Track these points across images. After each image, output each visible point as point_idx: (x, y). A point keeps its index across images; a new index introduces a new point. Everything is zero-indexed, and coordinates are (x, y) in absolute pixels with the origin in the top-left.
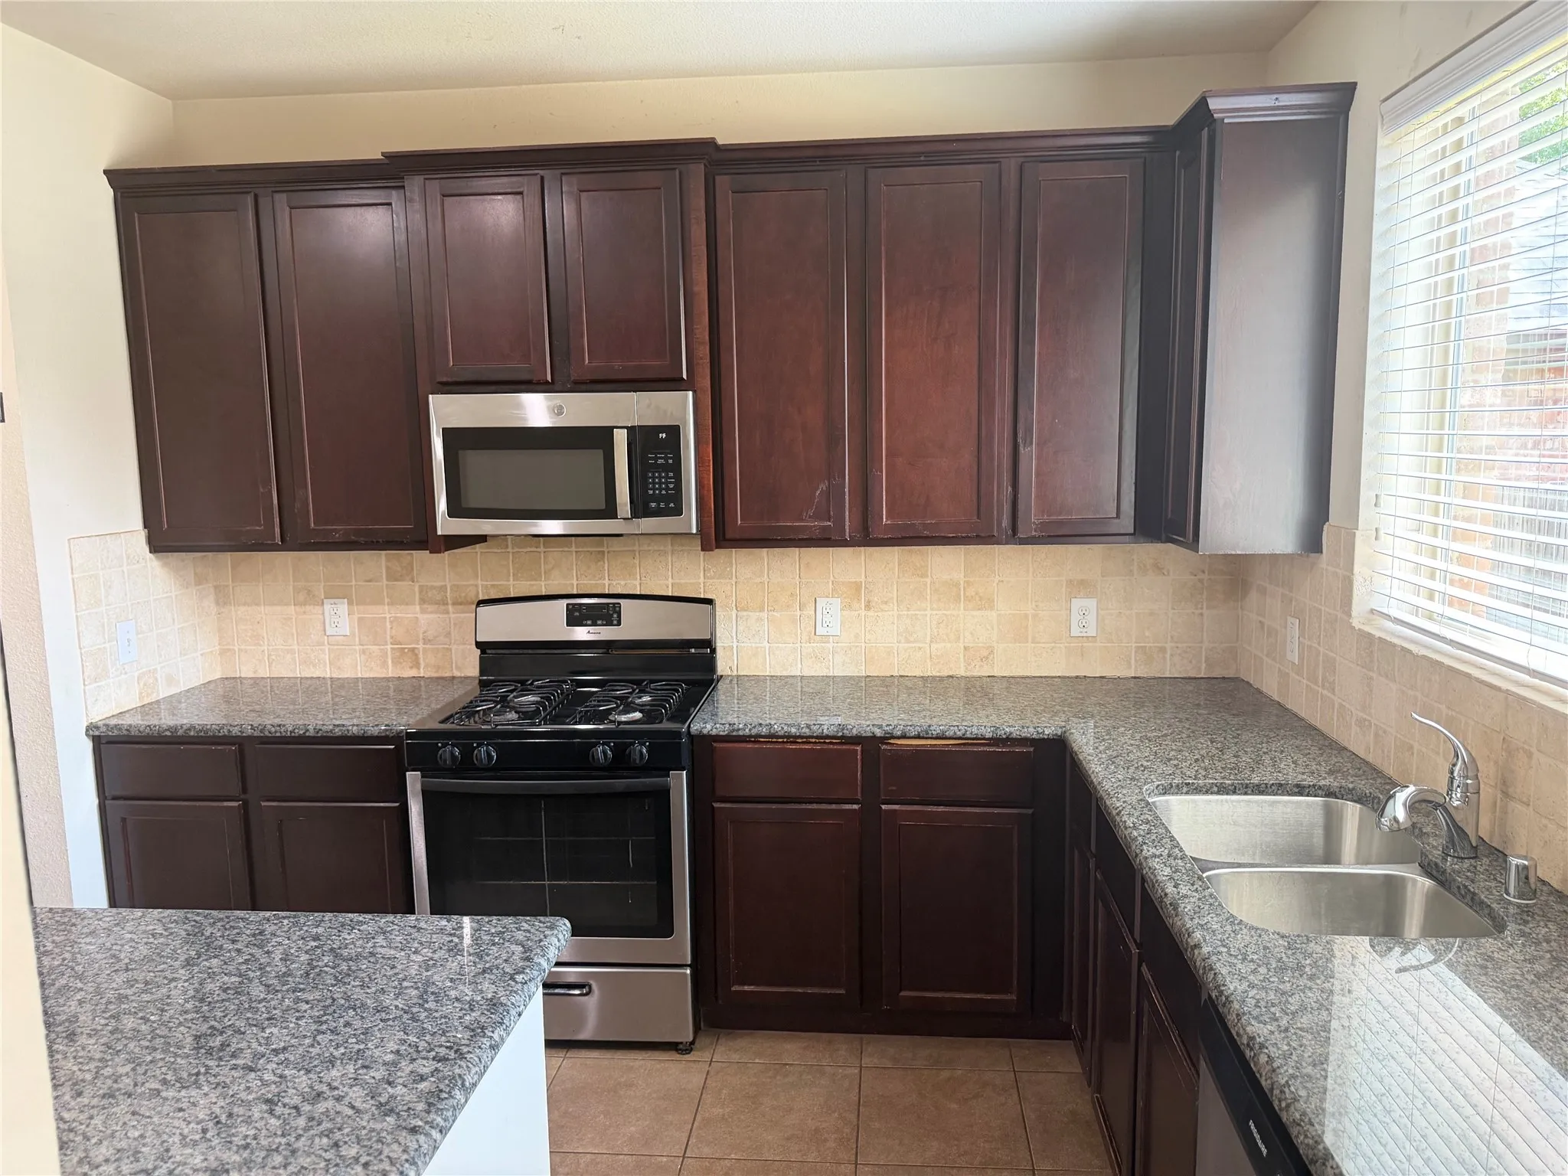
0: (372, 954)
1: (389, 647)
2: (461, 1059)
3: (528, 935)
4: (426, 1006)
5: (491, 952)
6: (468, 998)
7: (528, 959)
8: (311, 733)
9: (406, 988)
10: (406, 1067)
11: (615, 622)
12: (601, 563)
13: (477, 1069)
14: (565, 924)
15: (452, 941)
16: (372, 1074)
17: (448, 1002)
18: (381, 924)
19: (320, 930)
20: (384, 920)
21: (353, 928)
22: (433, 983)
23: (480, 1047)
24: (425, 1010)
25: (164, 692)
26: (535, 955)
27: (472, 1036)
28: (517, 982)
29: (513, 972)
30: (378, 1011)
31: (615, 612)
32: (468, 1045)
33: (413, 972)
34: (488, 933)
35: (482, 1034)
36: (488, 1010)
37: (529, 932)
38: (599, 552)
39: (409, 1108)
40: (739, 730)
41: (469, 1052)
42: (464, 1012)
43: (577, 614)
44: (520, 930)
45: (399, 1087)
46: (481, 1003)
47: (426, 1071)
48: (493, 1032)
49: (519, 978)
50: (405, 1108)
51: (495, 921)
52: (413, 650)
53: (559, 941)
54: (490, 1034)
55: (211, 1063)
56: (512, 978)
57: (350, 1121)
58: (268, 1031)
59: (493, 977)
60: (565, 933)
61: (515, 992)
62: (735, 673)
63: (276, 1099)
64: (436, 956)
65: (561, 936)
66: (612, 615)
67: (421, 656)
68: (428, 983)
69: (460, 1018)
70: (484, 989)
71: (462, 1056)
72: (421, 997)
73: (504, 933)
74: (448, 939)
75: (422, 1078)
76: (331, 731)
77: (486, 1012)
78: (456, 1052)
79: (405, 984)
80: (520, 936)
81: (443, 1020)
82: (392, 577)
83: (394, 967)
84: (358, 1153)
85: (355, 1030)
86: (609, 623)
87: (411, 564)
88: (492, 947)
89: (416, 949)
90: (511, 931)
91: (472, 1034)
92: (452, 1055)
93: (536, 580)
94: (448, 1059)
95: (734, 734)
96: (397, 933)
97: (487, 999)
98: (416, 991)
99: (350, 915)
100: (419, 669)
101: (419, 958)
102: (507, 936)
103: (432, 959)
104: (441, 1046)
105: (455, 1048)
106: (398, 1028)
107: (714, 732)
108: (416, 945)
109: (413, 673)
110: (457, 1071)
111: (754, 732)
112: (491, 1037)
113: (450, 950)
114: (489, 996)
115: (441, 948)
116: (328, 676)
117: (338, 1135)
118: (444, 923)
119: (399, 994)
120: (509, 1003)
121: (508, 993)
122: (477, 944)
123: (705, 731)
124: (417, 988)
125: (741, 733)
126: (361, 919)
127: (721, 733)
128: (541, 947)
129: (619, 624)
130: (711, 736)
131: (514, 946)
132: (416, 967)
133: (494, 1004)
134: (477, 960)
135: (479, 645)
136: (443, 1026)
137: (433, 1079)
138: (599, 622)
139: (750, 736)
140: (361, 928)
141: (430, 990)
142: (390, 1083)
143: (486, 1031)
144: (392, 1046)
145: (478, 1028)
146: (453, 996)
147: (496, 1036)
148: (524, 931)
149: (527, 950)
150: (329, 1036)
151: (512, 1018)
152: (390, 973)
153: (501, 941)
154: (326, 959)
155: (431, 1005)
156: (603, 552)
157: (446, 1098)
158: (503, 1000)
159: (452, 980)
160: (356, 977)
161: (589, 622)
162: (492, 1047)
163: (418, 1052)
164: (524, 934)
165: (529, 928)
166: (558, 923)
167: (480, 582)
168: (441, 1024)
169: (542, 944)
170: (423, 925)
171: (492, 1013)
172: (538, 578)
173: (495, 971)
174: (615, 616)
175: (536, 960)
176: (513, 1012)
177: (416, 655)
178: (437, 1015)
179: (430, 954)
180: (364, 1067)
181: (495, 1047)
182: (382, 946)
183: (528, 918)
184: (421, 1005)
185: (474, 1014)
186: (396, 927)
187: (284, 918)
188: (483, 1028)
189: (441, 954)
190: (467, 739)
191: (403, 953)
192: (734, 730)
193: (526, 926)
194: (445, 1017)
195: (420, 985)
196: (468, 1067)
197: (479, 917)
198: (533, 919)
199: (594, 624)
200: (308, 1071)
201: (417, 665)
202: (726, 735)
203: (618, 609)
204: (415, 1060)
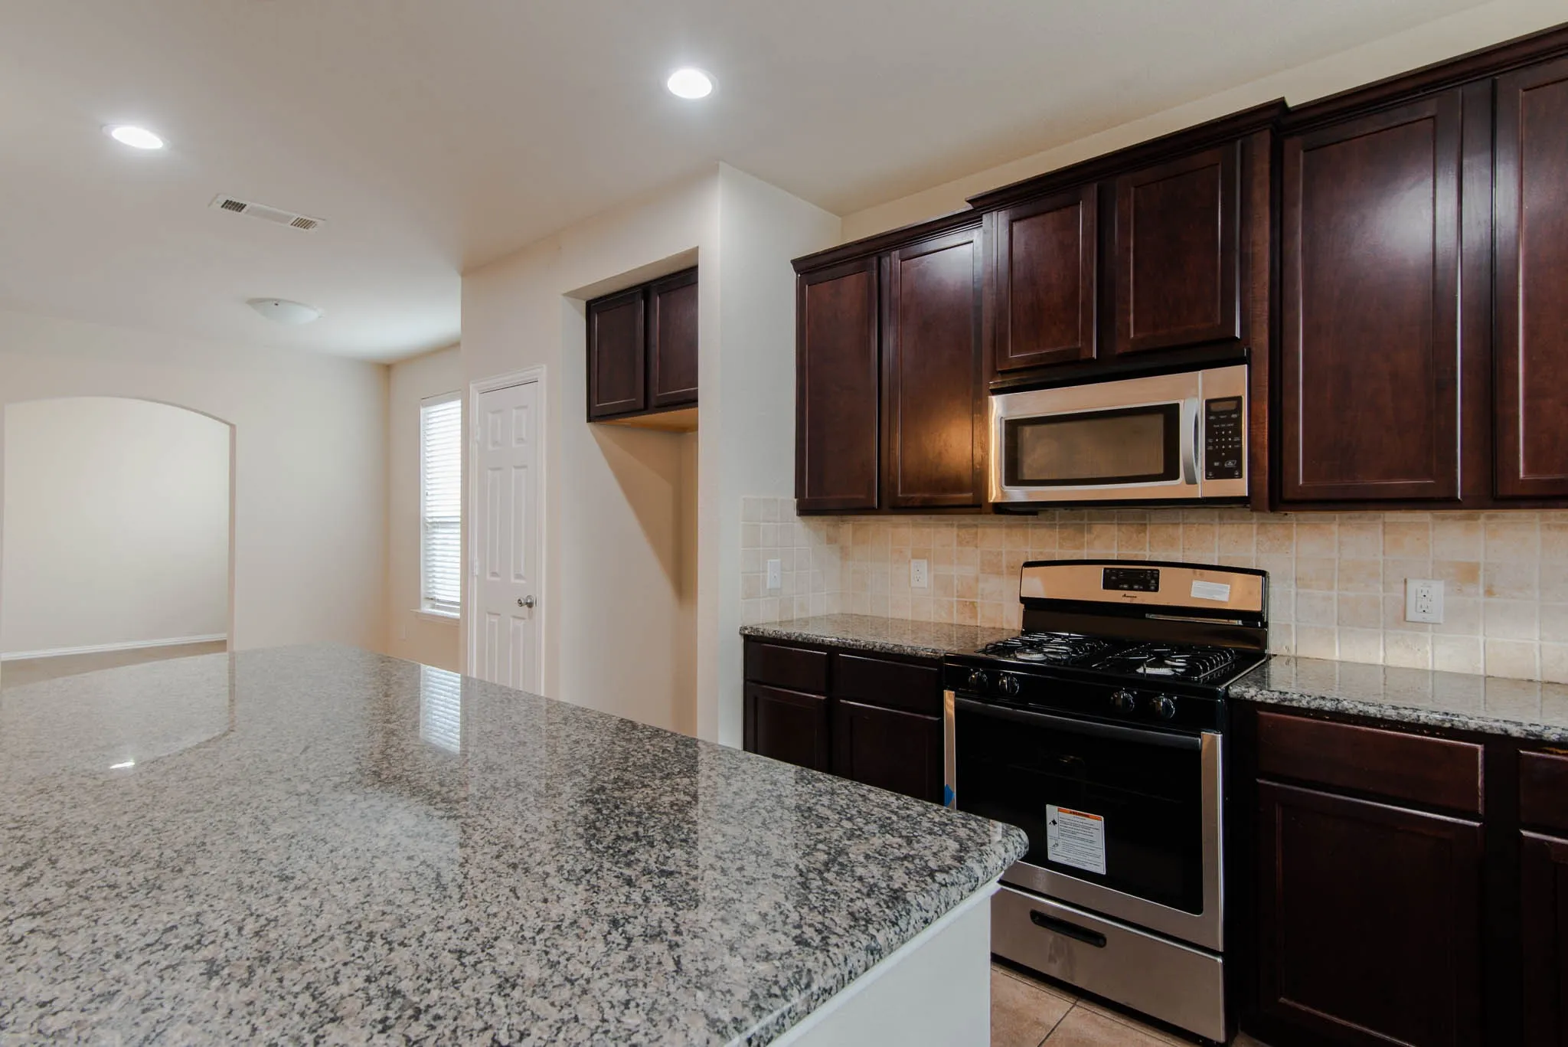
0: (810, 809)
1: (955, 599)
2: (822, 950)
3: (972, 834)
4: (826, 875)
5: (923, 840)
6: (872, 881)
7: (960, 860)
8: (878, 649)
9: (818, 850)
10: (762, 937)
11: (1153, 588)
12: (1143, 534)
13: (836, 971)
14: (1020, 836)
15: (890, 818)
16: (723, 931)
17: (849, 879)
18: (835, 786)
19: (781, 778)
20: (840, 783)
21: (809, 783)
22: (847, 854)
23: (852, 944)
24: (822, 879)
25: (796, 614)
26: (970, 857)
27: (851, 927)
28: (934, 881)
29: (936, 868)
30: (778, 865)
31: (1153, 577)
32: (840, 936)
33: (835, 836)
34: (931, 820)
35: (863, 928)
36: (886, 902)
37: (974, 831)
38: (1141, 524)
39: (729, 991)
40: (1292, 700)
41: (837, 945)
42: (859, 895)
43: (1114, 578)
44: (966, 827)
45: (738, 958)
46: (883, 891)
47: (777, 949)
48: (878, 930)
49: (939, 877)
50: (726, 988)
51: (943, 811)
52: (972, 603)
53: (1006, 851)
54: (874, 932)
55: (607, 865)
56: (932, 875)
57: (662, 979)
58: (673, 851)
59: (910, 866)
60: (1017, 845)
61: (927, 892)
62: (1293, 652)
63: (622, 922)
64: (866, 828)
65: (1010, 847)
66: (1149, 582)
67: (979, 609)
68: (842, 852)
69: (852, 900)
70: (894, 877)
71: (825, 946)
72: (826, 864)
73: (947, 825)
74: (887, 815)
75: (768, 957)
76: (892, 649)
77: (882, 903)
78: (824, 939)
79: (820, 846)
80: (962, 833)
81: (832, 897)
82: (960, 543)
83: (820, 827)
84: (638, 1026)
85: (744, 876)
86: (1147, 589)
87: (976, 534)
88: (928, 836)
89: (852, 815)
90: (956, 826)
91: (852, 923)
92: (817, 940)
93: (1078, 549)
94: (808, 945)
95: (1286, 703)
96: (844, 797)
97: (892, 889)
98: (826, 856)
99: (815, 772)
100: (977, 619)
101: (847, 825)
102: (949, 829)
103: (860, 829)
104: (811, 925)
105: (826, 934)
106: (782, 889)
107: (1259, 698)
108: (854, 812)
109: (972, 623)
110: (810, 964)
111: (1314, 705)
112: (873, 937)
113: (882, 826)
114: (896, 886)
115: (875, 822)
116: (910, 618)
117: (637, 992)
118: (893, 799)
119: (808, 854)
120: (914, 902)
121: (919, 889)
122: (913, 828)
123: (1247, 696)
124: (829, 854)
125: (1295, 704)
126: (821, 777)
127: (1269, 701)
128: (980, 850)
129: (1156, 590)
130: (1255, 702)
131: (951, 841)
132: (841, 833)
133: (896, 896)
134: (905, 844)
135: (1023, 600)
136: (827, 904)
137: (777, 963)
138: (1136, 587)
139: (1309, 710)
140: (817, 785)
141: (840, 860)
142: (732, 949)
143: (870, 926)
144: (764, 906)
145: (864, 919)
146: (858, 874)
147: (881, 938)
148: (970, 829)
149: (964, 849)
150: (717, 875)
151: (912, 922)
152: (815, 830)
153: (940, 832)
154: (768, 803)
155: (830, 876)
156: (1145, 524)
157: (776, 996)
158: (909, 897)
159: (867, 857)
160: (781, 826)
161: (1125, 586)
162: (871, 951)
163: (785, 923)
164: (968, 832)
165: (976, 828)
166: (1011, 832)
167: (1029, 550)
168: (827, 900)
169: (983, 848)
170: (872, 796)
171: (888, 907)
172: (1081, 546)
173: (917, 861)
174: (1153, 582)
175: (969, 863)
176: (916, 915)
177: (975, 608)
178: (830, 888)
179: (861, 825)
180: (723, 920)
181: (876, 953)
182: (823, 805)
183: (980, 818)
184: (820, 873)
185: (867, 901)
186: (847, 792)
187: (761, 761)
188: (868, 921)
189: (873, 828)
190: (993, 668)
191: (837, 817)
192: (1285, 700)
193: (973, 824)
194: (836, 894)
195: (832, 851)
196: (825, 964)
197: (929, 804)
198: (985, 820)
199: (1131, 589)
200: (671, 904)
201: (974, 616)
202: (1274, 704)
203: (1156, 576)
204: (775, 931)
